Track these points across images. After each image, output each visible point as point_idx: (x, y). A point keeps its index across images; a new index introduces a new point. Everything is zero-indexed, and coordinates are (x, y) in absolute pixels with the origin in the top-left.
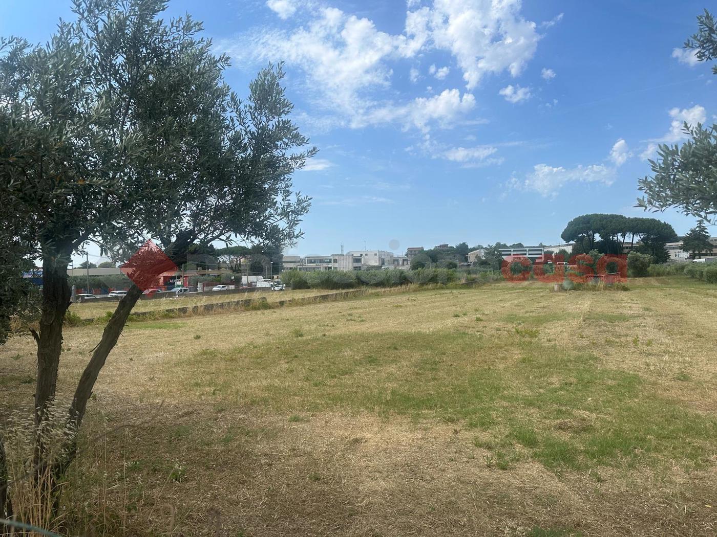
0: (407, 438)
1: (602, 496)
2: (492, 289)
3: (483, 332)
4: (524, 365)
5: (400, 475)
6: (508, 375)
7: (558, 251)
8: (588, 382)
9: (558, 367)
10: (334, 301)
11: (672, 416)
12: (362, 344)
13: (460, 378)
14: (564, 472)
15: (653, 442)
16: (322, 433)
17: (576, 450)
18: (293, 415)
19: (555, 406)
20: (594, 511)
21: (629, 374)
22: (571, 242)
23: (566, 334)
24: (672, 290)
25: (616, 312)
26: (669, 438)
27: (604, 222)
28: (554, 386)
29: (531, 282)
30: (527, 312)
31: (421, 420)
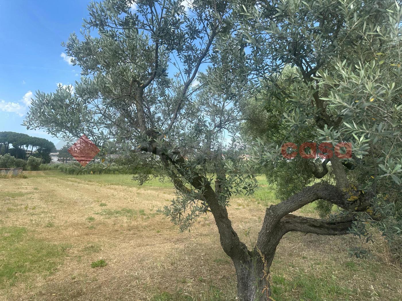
11: (41, 248)
15: (28, 266)
21: (19, 228)
24: (51, 178)
26: (37, 261)
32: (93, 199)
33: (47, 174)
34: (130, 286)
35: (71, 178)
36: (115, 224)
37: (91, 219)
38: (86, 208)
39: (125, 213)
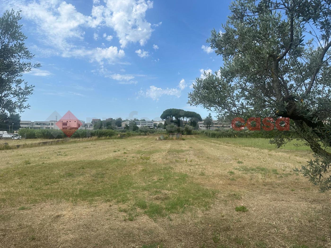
0: (86, 211)
1: (171, 227)
2: (132, 139)
3: (126, 159)
4: (143, 172)
5: (81, 231)
6: (136, 177)
7: (159, 123)
8: (168, 178)
9: (157, 172)
10: (50, 145)
11: (198, 190)
12: (65, 167)
13: (114, 180)
14: (157, 218)
15: (191, 201)
16: (38, 214)
17: (162, 208)
18: (21, 207)
19: (155, 189)
20: (168, 234)
21: (183, 174)
22: (164, 120)
23: (160, 158)
24: (200, 140)
25: (180, 149)
26: (197, 199)
27: (177, 112)
28: (155, 181)
29: (148, 136)
30: (146, 149)
31: (93, 202)
32: (231, 157)
33: (197, 137)
34: (269, 232)
35: (214, 140)
36: (251, 179)
37: (232, 173)
38: (227, 164)
39: (259, 171)
